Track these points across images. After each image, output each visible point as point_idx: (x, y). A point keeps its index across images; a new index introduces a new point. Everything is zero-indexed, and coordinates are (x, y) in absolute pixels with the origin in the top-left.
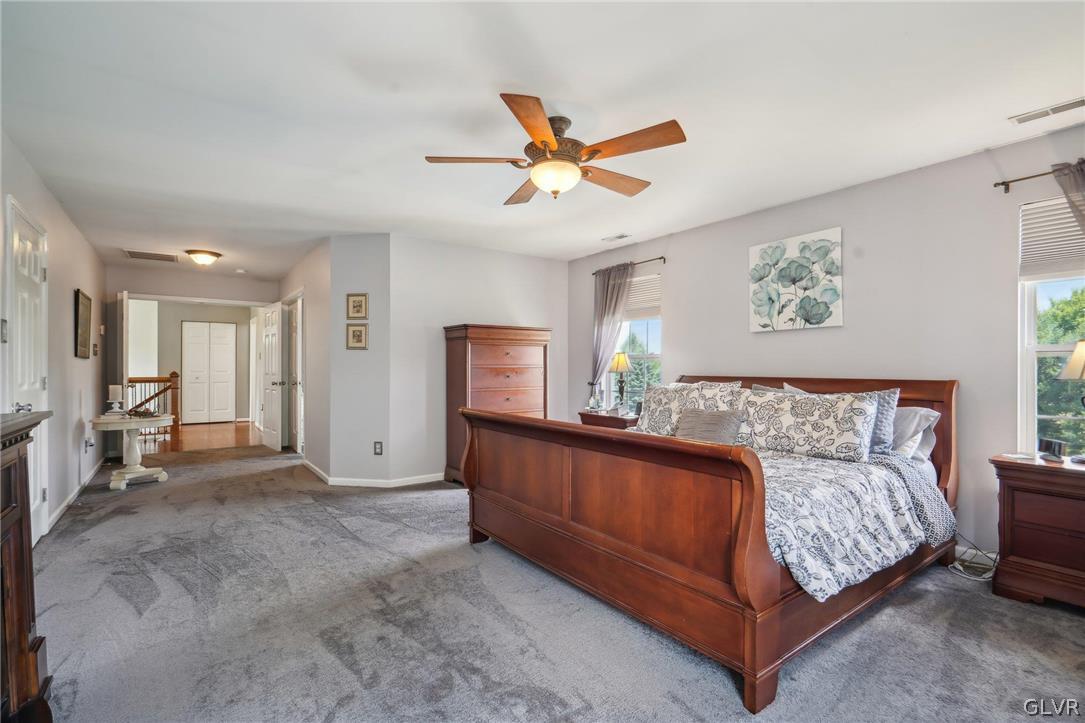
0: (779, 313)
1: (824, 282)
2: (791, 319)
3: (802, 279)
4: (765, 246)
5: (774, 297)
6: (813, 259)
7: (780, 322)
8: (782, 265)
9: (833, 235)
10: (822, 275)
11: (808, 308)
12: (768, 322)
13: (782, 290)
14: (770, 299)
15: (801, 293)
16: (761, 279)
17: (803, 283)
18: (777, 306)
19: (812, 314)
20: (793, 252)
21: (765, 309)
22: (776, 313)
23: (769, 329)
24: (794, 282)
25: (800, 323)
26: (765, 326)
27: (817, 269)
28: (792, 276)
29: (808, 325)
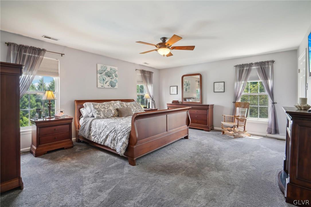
0: (106, 83)
1: (115, 78)
2: (108, 85)
3: (110, 76)
4: (102, 65)
5: (104, 79)
6: (113, 72)
7: (106, 86)
8: (106, 71)
9: (116, 68)
10: (114, 77)
11: (112, 83)
12: (103, 85)
13: (106, 78)
14: (103, 79)
15: (110, 79)
16: (101, 74)
17: (111, 77)
18: (105, 82)
19: (112, 85)
20: (109, 69)
21: (102, 82)
22: (105, 84)
23: (103, 87)
24: (109, 76)
25: (110, 87)
26: (102, 86)
27: (113, 75)
28: (108, 75)
29: (112, 87)
